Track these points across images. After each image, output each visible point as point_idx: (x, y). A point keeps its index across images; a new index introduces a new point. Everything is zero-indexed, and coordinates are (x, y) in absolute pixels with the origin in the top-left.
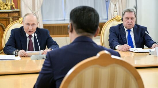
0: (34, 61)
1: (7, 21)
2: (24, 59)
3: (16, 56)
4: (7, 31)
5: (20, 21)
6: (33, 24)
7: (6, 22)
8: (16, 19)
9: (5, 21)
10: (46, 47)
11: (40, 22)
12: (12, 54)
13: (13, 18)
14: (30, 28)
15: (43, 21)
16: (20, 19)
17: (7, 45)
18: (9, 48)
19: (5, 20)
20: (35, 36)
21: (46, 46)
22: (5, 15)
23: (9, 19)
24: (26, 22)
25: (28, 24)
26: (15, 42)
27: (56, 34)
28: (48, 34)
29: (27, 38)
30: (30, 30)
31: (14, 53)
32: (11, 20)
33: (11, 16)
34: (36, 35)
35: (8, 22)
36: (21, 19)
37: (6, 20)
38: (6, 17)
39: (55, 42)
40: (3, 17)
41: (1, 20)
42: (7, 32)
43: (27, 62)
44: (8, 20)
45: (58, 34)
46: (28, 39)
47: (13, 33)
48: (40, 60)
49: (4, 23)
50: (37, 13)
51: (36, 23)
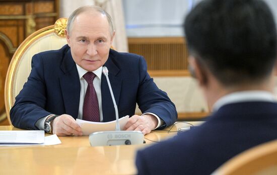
0: (101, 149)
1: (18, 26)
2: (70, 143)
3: (46, 132)
4: (21, 56)
5: (59, 29)
6: (100, 40)
7: (15, 29)
8: (47, 20)
9: (14, 25)
10: (137, 109)
11: (118, 32)
12: (37, 128)
13: (37, 18)
14: (92, 49)
15: (127, 27)
16: (58, 23)
17: (21, 100)
18: (26, 109)
19: (12, 23)
20: (103, 75)
21: (137, 106)
22: (12, 10)
23: (25, 21)
24: (77, 33)
25: (84, 40)
26: (46, 93)
27: (165, 69)
28: (144, 69)
29: (81, 82)
30: (92, 57)
31: (42, 123)
32: (31, 23)
33: (29, 12)
34: (106, 71)
35: (21, 29)
36: (61, 23)
37: (16, 23)
38: (16, 13)
39: (164, 94)
40: (7, 13)
41: (3, 23)
42: (19, 59)
43: (81, 150)
44: (21, 23)
45: (172, 68)
46: (84, 85)
47: (38, 65)
48: (118, 147)
49: (10, 31)
50: (108, 4)
51: (106, 35)
